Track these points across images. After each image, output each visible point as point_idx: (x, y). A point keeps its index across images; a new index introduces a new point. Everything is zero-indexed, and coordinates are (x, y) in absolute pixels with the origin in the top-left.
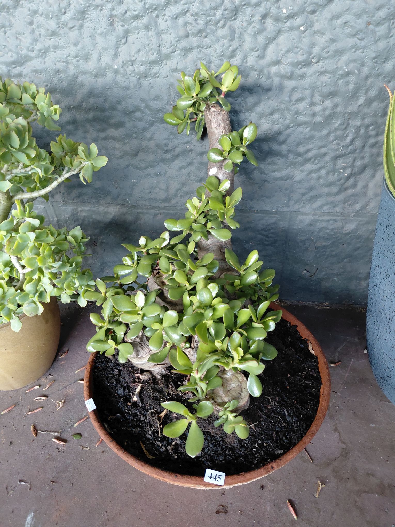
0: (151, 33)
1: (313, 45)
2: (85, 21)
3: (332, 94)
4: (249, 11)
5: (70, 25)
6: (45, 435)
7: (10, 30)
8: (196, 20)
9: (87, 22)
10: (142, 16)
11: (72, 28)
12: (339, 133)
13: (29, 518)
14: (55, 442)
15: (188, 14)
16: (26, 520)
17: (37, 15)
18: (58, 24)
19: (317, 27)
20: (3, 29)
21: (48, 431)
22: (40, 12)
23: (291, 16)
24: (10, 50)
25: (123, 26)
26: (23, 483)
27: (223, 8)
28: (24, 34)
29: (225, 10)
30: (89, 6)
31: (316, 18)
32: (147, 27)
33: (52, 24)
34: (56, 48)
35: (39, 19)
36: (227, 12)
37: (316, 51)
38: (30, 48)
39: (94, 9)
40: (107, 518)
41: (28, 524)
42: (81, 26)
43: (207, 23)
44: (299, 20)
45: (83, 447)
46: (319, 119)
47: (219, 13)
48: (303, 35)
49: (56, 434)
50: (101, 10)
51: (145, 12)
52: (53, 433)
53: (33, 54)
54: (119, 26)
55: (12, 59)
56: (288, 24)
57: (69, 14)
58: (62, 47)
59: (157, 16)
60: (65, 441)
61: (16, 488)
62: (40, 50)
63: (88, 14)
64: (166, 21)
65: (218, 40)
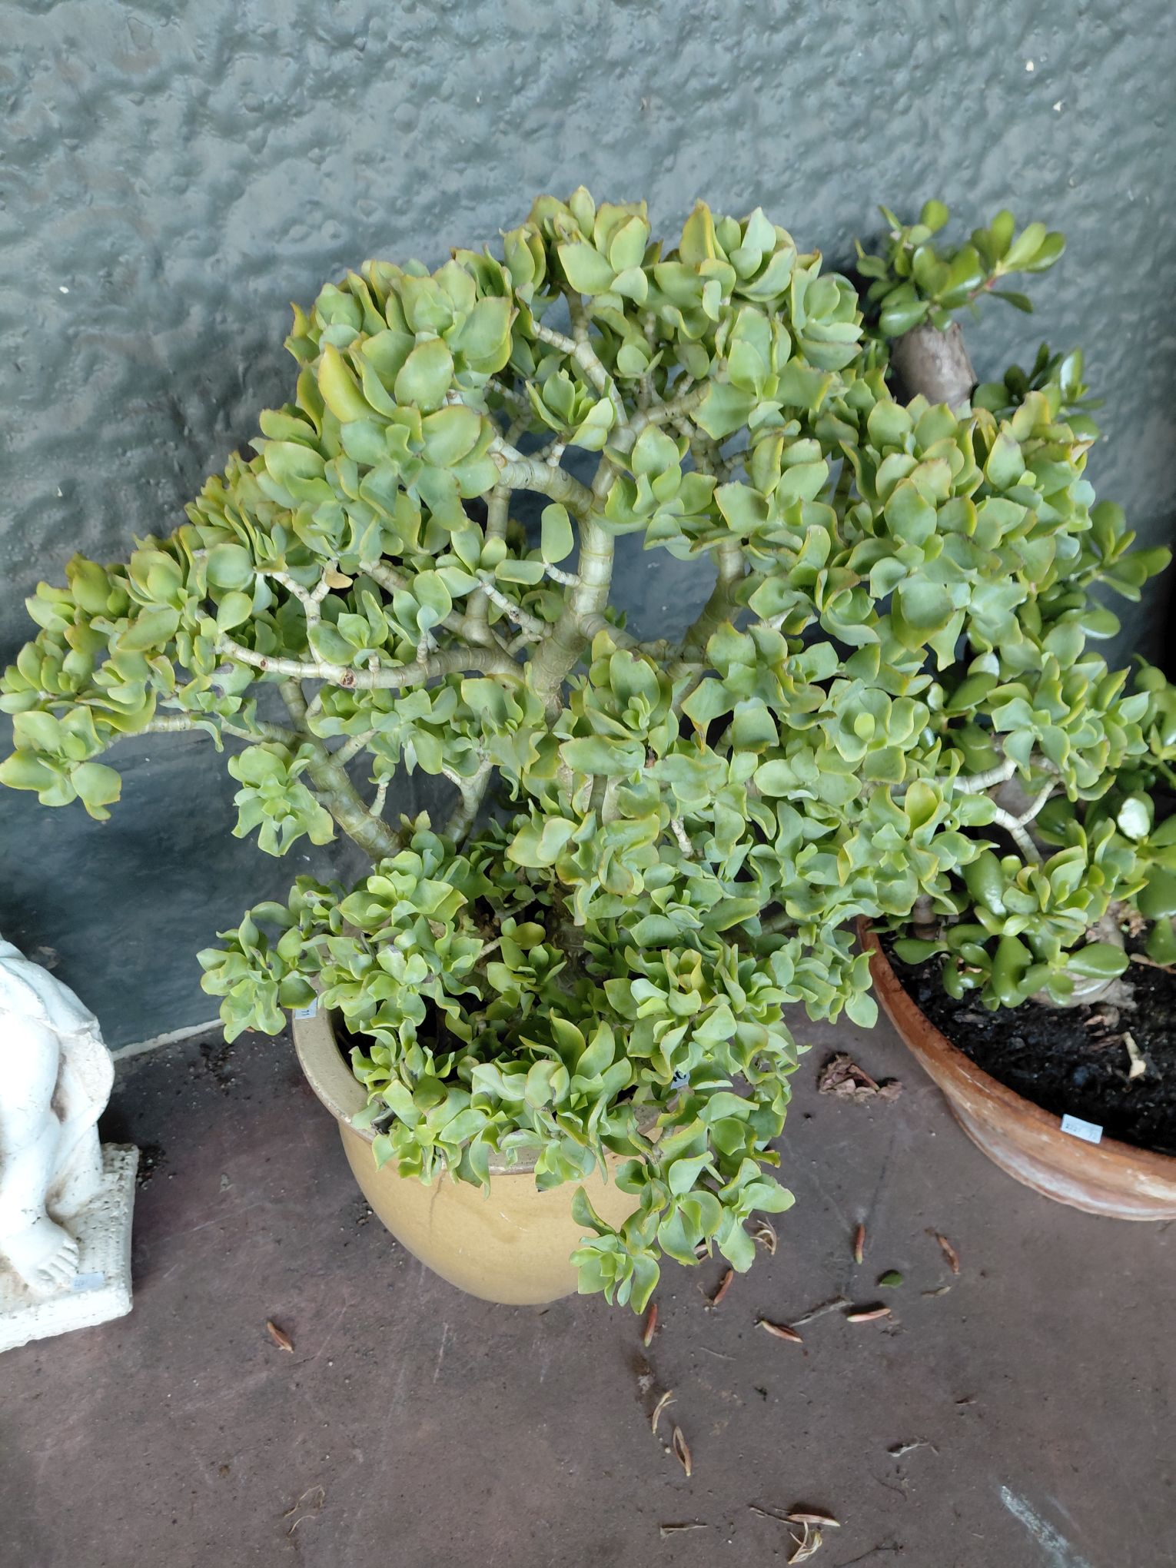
0: (741, 135)
1: (1075, 143)
2: (572, 108)
3: (1100, 256)
4: (962, 68)
5: (530, 123)
6: (814, 1323)
7: (337, 152)
8: (848, 97)
9: (576, 112)
10: (726, 91)
11: (535, 131)
12: (1101, 345)
13: (1009, 1500)
14: (860, 1323)
15: (831, 83)
16: (1008, 1511)
17: (433, 99)
18: (494, 122)
19: (1085, 101)
20: (316, 151)
21: (813, 1311)
22: (446, 89)
23: (1040, 80)
24: (330, 216)
25: (671, 119)
26: (904, 1450)
27: (912, 62)
28: (383, 160)
29: (916, 67)
30: (590, 67)
31: (1084, 80)
32: (734, 120)
33: (475, 125)
34: (478, 194)
35: (439, 111)
36: (918, 74)
37: (1078, 158)
38: (399, 202)
39: (603, 74)
40: (1150, 1389)
41: (1022, 1513)
42: (560, 126)
43: (874, 101)
44: (1053, 88)
45: (935, 1292)
46: (1069, 318)
47: (901, 77)
48: (1057, 123)
49: (842, 1304)
50: (621, 76)
51: (734, 80)
52: (832, 1308)
53: (403, 222)
54: (663, 121)
55: (331, 244)
56: (1032, 98)
57: (533, 92)
58: (499, 191)
59: (759, 90)
60: (877, 1306)
61: (904, 1470)
62: (428, 208)
63: (583, 89)
64: (780, 102)
65: (890, 147)
